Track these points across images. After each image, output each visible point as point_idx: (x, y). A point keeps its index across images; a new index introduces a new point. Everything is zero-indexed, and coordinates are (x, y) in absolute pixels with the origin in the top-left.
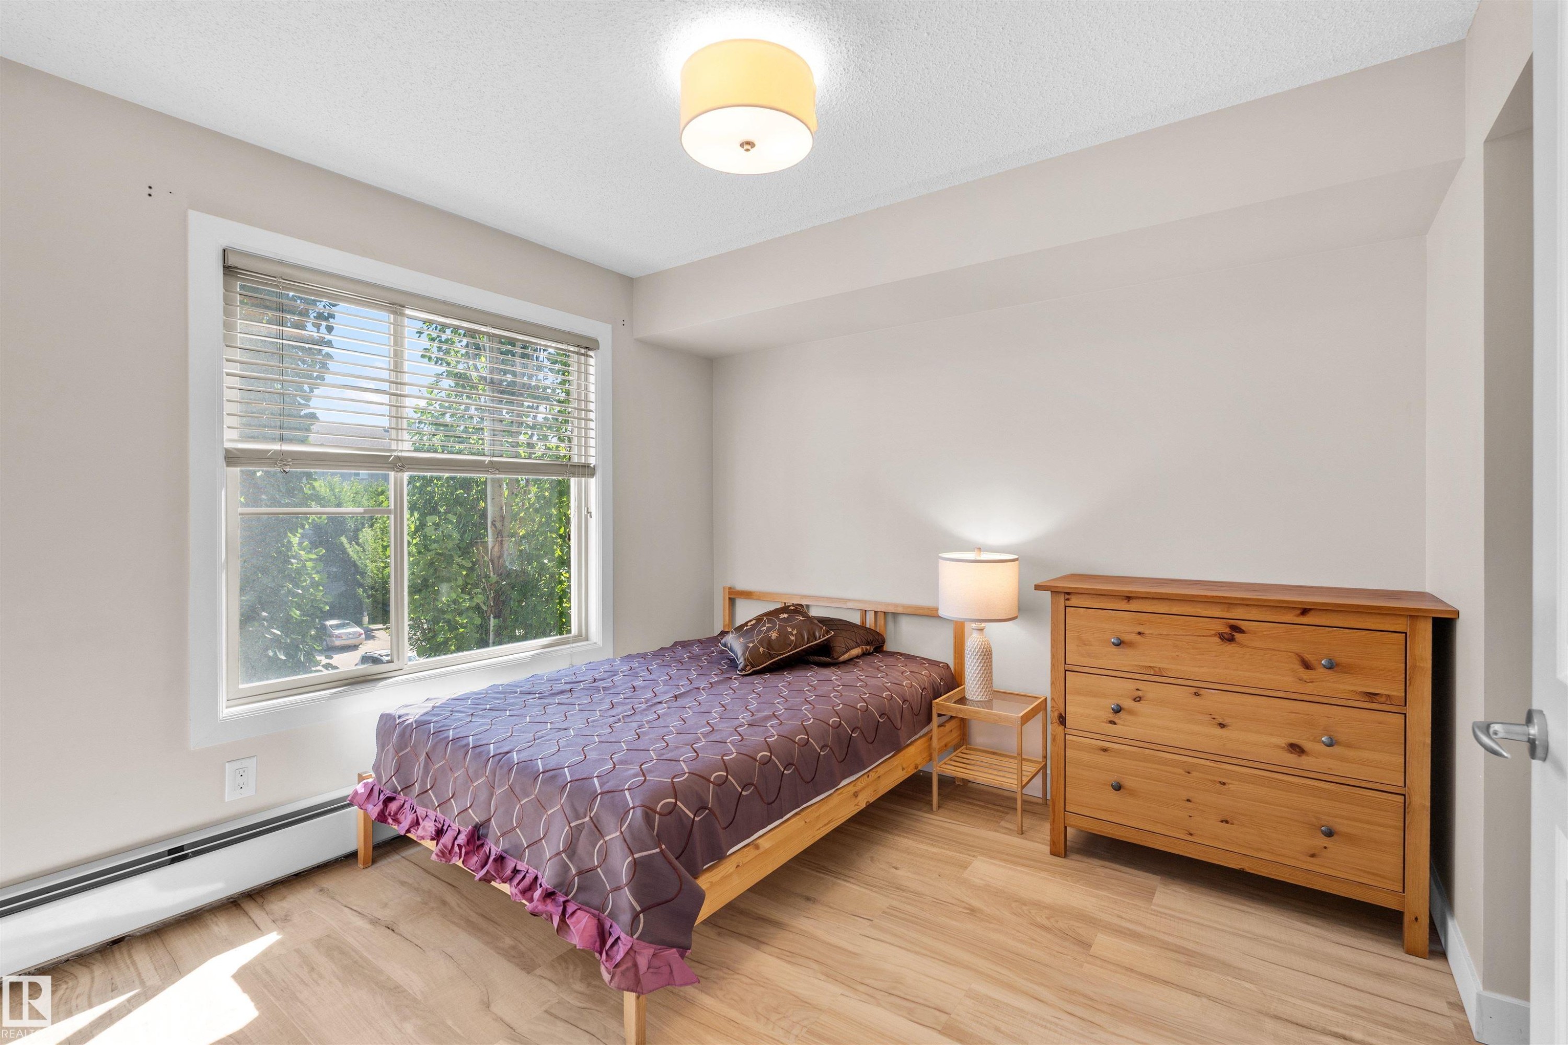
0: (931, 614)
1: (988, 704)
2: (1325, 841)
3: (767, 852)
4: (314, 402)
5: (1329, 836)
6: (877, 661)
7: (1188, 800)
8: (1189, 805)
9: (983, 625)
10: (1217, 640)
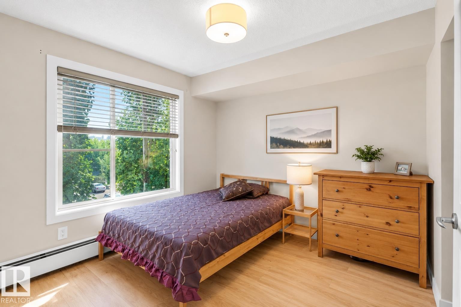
0: (284, 183)
1: (302, 211)
2: (396, 252)
3: (228, 257)
4: (89, 115)
5: (397, 251)
6: (266, 197)
7: (358, 240)
8: (358, 241)
9: (301, 186)
10: (366, 190)
